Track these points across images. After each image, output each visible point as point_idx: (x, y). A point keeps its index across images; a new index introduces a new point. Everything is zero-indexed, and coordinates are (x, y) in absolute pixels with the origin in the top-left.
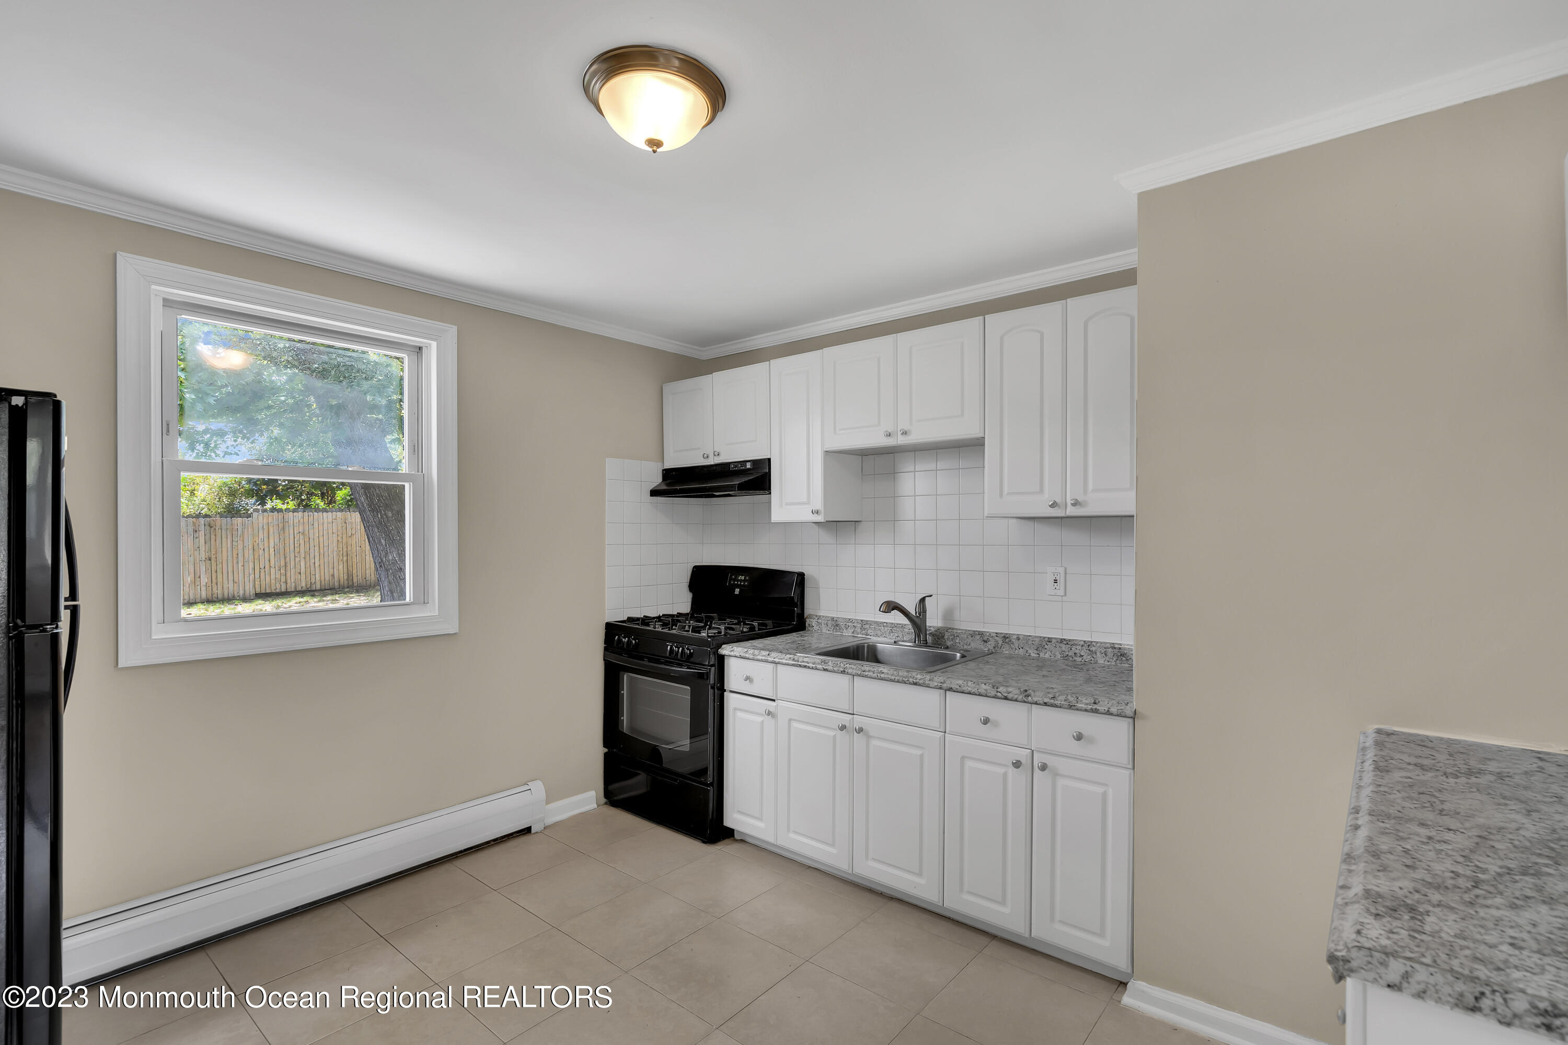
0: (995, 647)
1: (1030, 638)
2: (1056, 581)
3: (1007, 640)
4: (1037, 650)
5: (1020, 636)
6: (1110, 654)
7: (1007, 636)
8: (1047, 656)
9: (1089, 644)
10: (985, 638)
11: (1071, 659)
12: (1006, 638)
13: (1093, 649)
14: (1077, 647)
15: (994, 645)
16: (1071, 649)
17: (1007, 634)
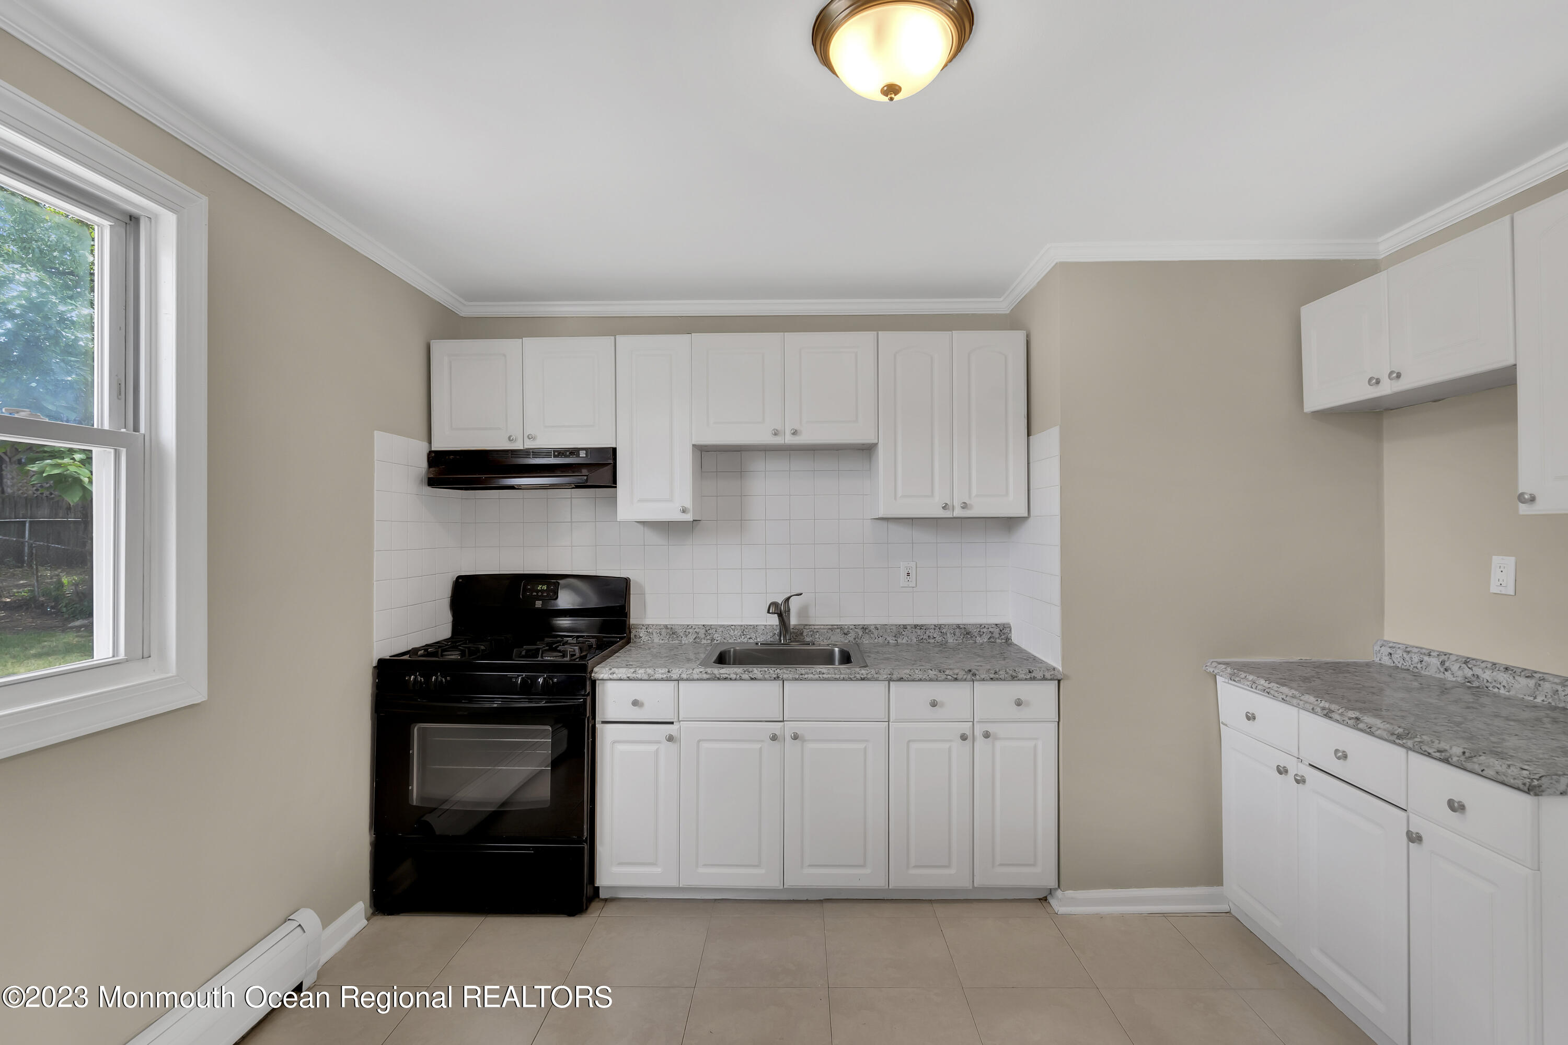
0: (855, 639)
1: (886, 626)
2: (908, 574)
3: (867, 631)
4: (895, 637)
5: (878, 626)
6: (958, 633)
7: (865, 627)
8: (904, 641)
9: (939, 627)
10: (846, 631)
11: (925, 641)
12: (865, 628)
13: (944, 631)
14: (931, 631)
15: (854, 637)
16: (925, 633)
17: (864, 625)
